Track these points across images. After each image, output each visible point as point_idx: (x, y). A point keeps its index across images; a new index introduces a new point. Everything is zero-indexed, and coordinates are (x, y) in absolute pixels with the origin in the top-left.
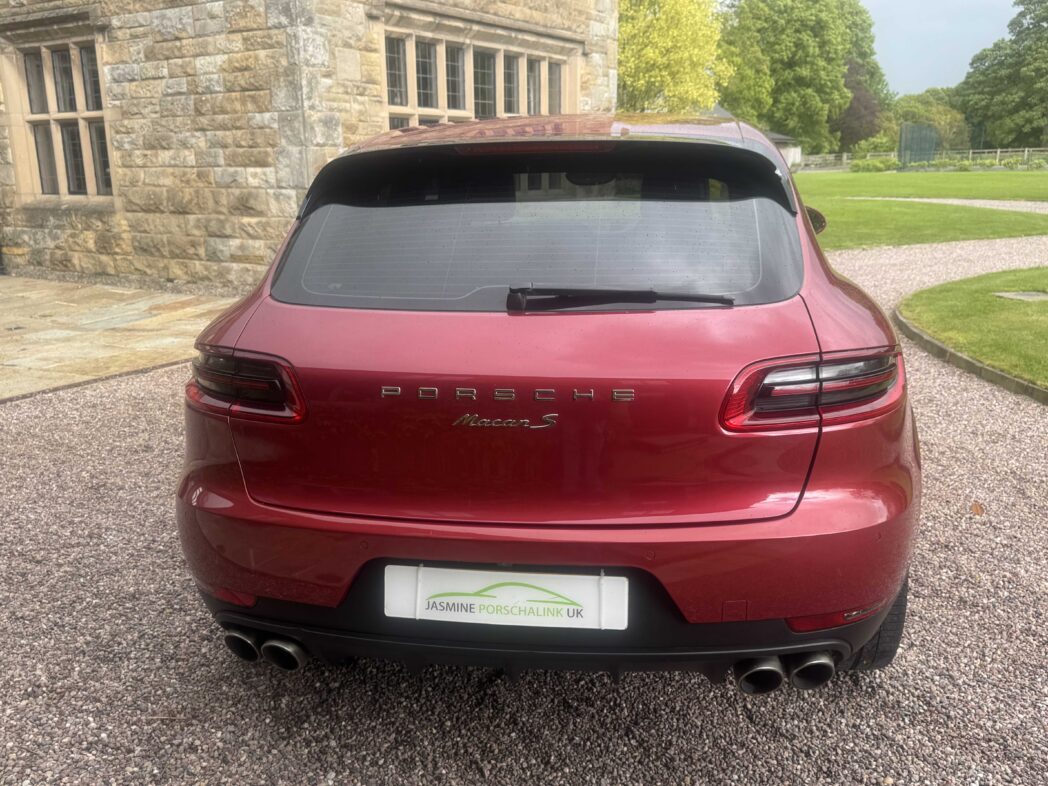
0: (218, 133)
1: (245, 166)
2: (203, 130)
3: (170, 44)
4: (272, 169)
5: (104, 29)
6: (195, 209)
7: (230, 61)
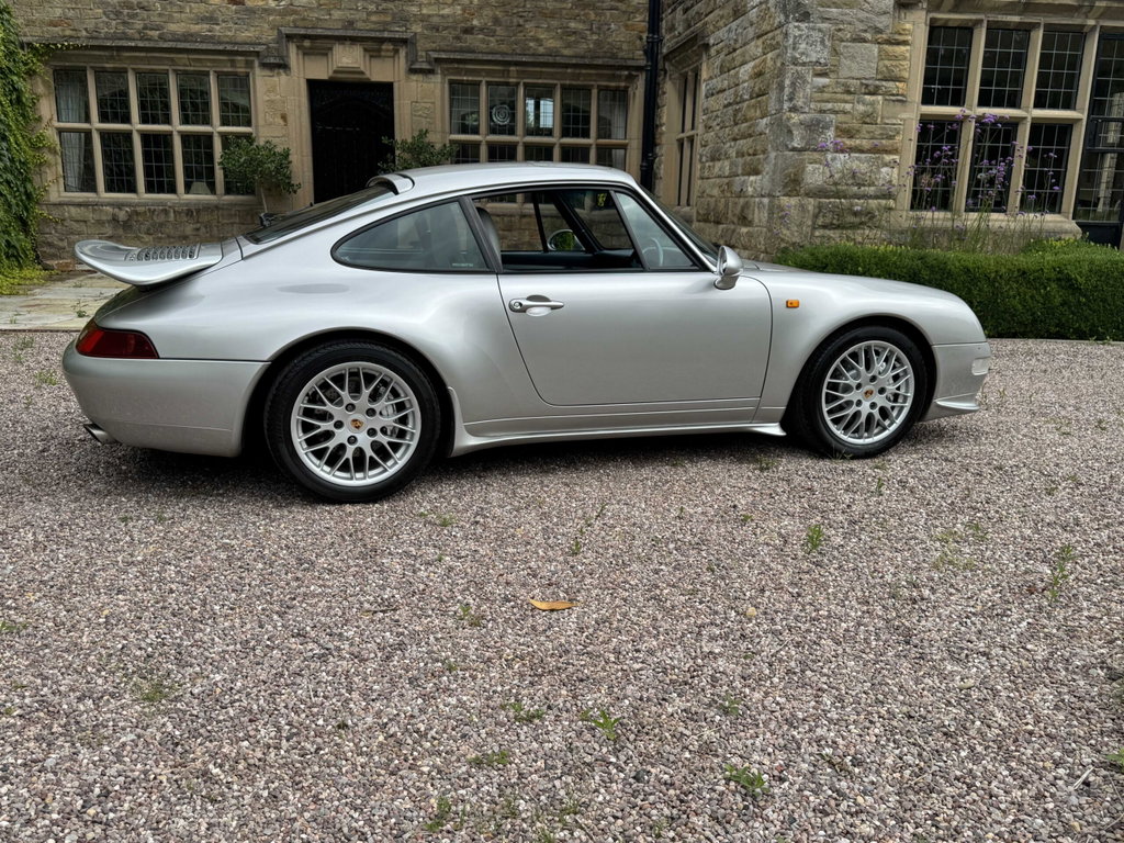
0: (741, 142)
1: (749, 174)
2: (735, 140)
3: (730, 57)
4: (760, 177)
5: (707, 47)
6: (723, 221)
7: (754, 68)
